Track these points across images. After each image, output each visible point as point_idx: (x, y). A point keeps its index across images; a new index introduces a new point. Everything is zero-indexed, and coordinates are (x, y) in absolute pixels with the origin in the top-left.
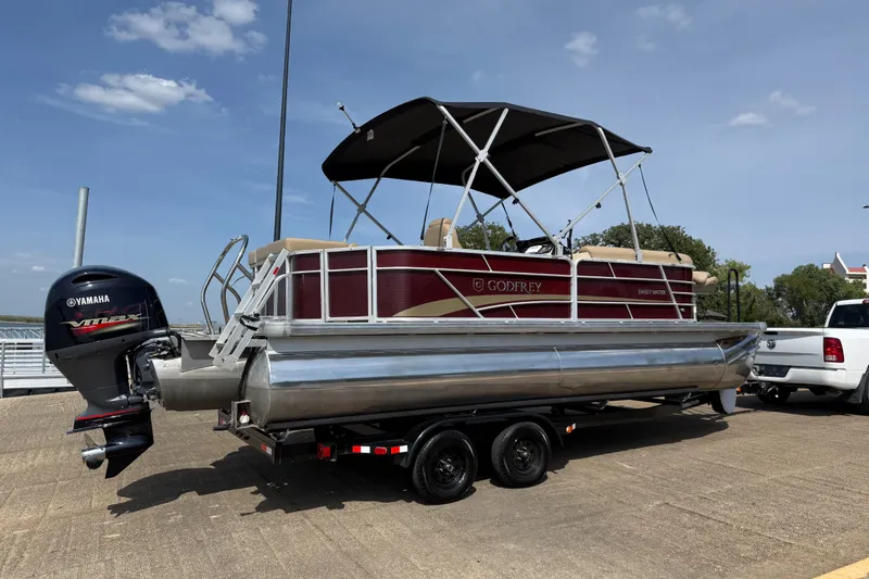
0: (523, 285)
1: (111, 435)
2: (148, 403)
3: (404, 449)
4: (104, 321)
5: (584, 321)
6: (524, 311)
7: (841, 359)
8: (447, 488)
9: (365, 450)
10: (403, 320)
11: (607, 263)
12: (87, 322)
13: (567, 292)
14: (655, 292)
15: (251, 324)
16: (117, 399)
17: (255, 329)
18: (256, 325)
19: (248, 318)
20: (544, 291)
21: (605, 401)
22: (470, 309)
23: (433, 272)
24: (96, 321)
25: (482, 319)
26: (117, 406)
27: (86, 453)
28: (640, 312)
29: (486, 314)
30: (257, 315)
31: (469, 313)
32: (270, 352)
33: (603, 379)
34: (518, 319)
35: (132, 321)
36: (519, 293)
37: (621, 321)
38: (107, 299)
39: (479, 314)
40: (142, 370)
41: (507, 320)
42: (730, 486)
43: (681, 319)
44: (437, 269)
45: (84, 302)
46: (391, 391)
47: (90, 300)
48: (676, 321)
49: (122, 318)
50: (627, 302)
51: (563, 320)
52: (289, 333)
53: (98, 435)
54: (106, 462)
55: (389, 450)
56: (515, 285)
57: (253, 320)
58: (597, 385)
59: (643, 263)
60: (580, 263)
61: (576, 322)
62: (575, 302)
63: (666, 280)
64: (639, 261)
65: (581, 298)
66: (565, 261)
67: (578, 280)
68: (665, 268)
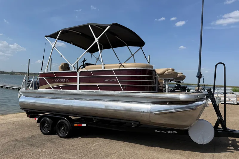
5: (81, 91)
6: (64, 88)
11: (90, 71)
20: (70, 82)
22: (50, 87)
23: (43, 78)
25: (53, 90)
32: (22, 95)
34: (62, 90)
37: (95, 91)
43: (123, 91)
50: (98, 84)
59: (104, 69)
60: (81, 72)
61: (78, 91)
62: (78, 85)
63: (115, 75)
64: (103, 69)
65: (81, 83)
66: (76, 72)
67: (80, 77)
68: (114, 70)
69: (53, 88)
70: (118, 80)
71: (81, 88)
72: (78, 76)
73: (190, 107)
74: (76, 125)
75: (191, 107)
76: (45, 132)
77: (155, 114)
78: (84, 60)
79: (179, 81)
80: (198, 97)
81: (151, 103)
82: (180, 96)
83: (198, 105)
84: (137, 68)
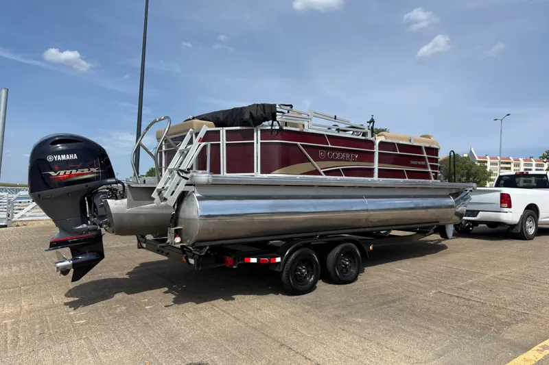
0: (348, 156)
1: (75, 252)
2: (100, 230)
3: (278, 260)
4: (74, 172)
5: (381, 179)
6: (348, 172)
7: (510, 206)
8: (304, 285)
9: (254, 260)
10: (277, 175)
11: (394, 144)
12: (62, 173)
13: (372, 161)
14: (419, 163)
15: (184, 175)
16: (81, 227)
17: (187, 179)
18: (188, 176)
19: (182, 171)
20: (359, 160)
21: (389, 231)
22: (317, 170)
23: (296, 145)
24: (68, 172)
25: (324, 176)
26: (80, 232)
27: (59, 264)
28: (412, 175)
29: (327, 173)
30: (188, 169)
31: (316, 172)
32: (197, 195)
33: (389, 217)
34: (344, 177)
35: (92, 173)
36: (345, 160)
37: (401, 180)
38: (76, 157)
39: (323, 173)
40: (98, 207)
41: (338, 178)
42: (471, 281)
43: (433, 180)
44: (299, 143)
45: (59, 158)
46: (271, 222)
47: (63, 157)
48: (430, 181)
49: (86, 171)
50: (405, 169)
51: (369, 179)
52: (211, 181)
53: (66, 251)
54: (72, 270)
55: (270, 260)
56: (343, 156)
57: (186, 173)
58: (387, 220)
59: (414, 144)
60: (381, 142)
61: (376, 180)
62: (377, 167)
63: (426, 156)
65: (379, 165)
66: (371, 141)
67: (379, 153)
68: (426, 148)
70: (428, 163)
72: (376, 150)
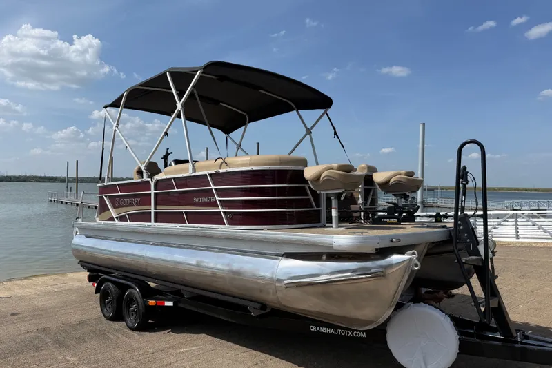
5: (157, 224)
11: (171, 179)
25: (117, 222)
31: (112, 219)
34: (129, 222)
37: (179, 225)
39: (115, 219)
41: (124, 223)
43: (227, 226)
44: (103, 195)
48: (222, 227)
50: (183, 210)
51: (147, 224)
59: (194, 174)
60: (158, 181)
61: (153, 225)
62: (153, 211)
63: (213, 187)
64: (190, 173)
65: (158, 207)
66: (148, 182)
67: (156, 194)
68: (210, 175)
69: (117, 218)
70: (217, 199)
71: (160, 218)
72: (153, 192)
73: (370, 269)
74: (152, 302)
75: (373, 271)
76: (107, 315)
77: (288, 286)
78: (167, 154)
79: (405, 194)
80: (392, 241)
81: (282, 256)
82: (334, 240)
83: (390, 266)
84: (255, 168)
